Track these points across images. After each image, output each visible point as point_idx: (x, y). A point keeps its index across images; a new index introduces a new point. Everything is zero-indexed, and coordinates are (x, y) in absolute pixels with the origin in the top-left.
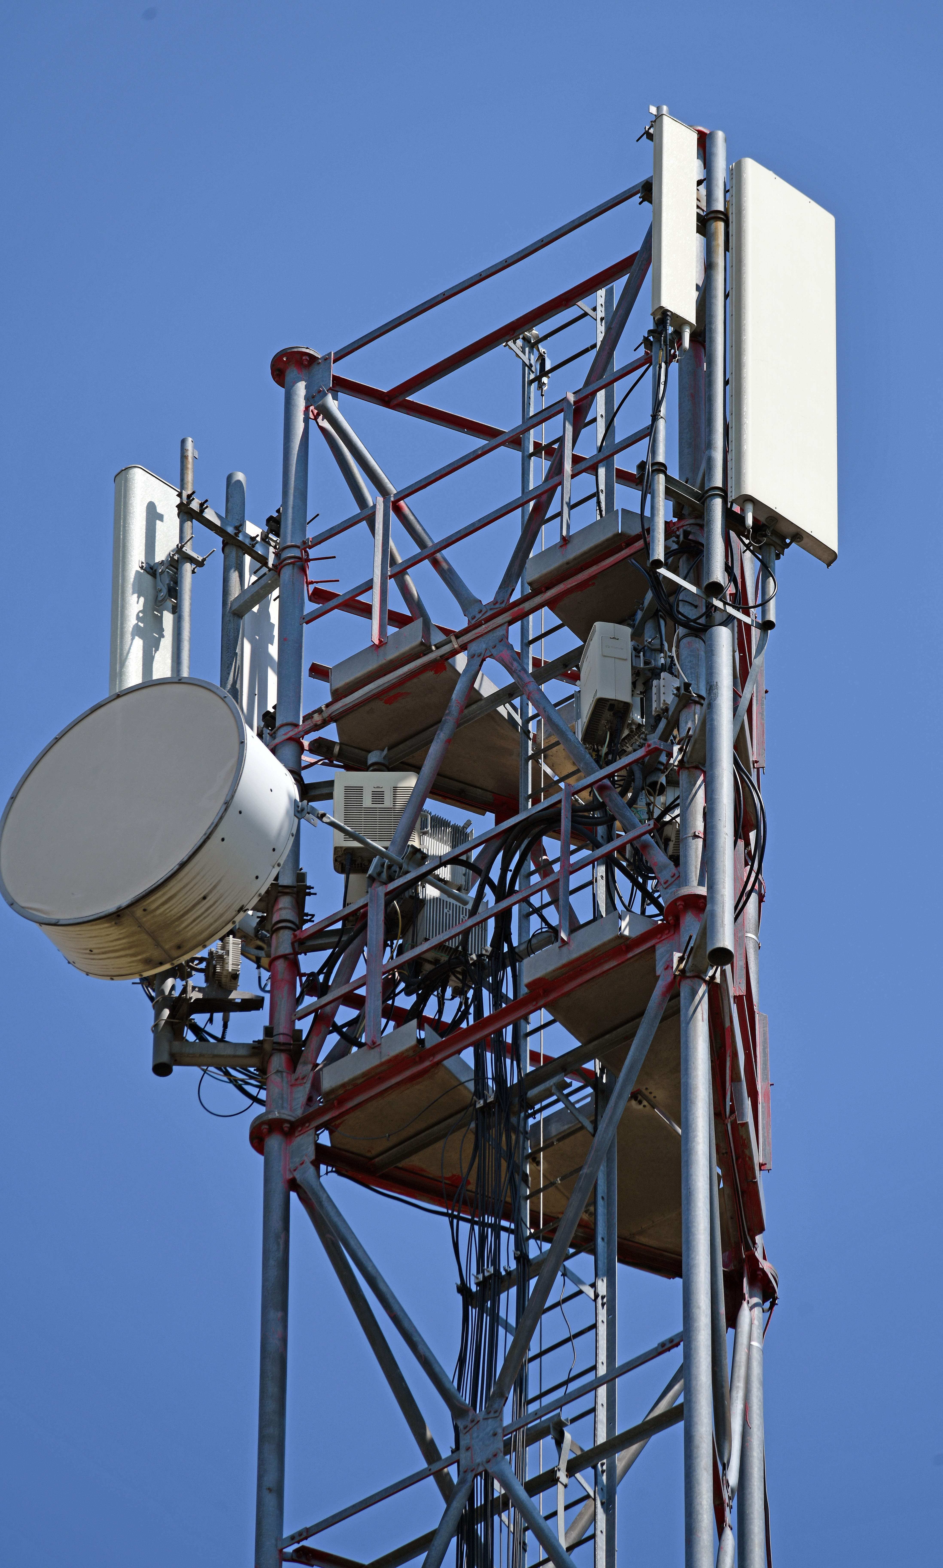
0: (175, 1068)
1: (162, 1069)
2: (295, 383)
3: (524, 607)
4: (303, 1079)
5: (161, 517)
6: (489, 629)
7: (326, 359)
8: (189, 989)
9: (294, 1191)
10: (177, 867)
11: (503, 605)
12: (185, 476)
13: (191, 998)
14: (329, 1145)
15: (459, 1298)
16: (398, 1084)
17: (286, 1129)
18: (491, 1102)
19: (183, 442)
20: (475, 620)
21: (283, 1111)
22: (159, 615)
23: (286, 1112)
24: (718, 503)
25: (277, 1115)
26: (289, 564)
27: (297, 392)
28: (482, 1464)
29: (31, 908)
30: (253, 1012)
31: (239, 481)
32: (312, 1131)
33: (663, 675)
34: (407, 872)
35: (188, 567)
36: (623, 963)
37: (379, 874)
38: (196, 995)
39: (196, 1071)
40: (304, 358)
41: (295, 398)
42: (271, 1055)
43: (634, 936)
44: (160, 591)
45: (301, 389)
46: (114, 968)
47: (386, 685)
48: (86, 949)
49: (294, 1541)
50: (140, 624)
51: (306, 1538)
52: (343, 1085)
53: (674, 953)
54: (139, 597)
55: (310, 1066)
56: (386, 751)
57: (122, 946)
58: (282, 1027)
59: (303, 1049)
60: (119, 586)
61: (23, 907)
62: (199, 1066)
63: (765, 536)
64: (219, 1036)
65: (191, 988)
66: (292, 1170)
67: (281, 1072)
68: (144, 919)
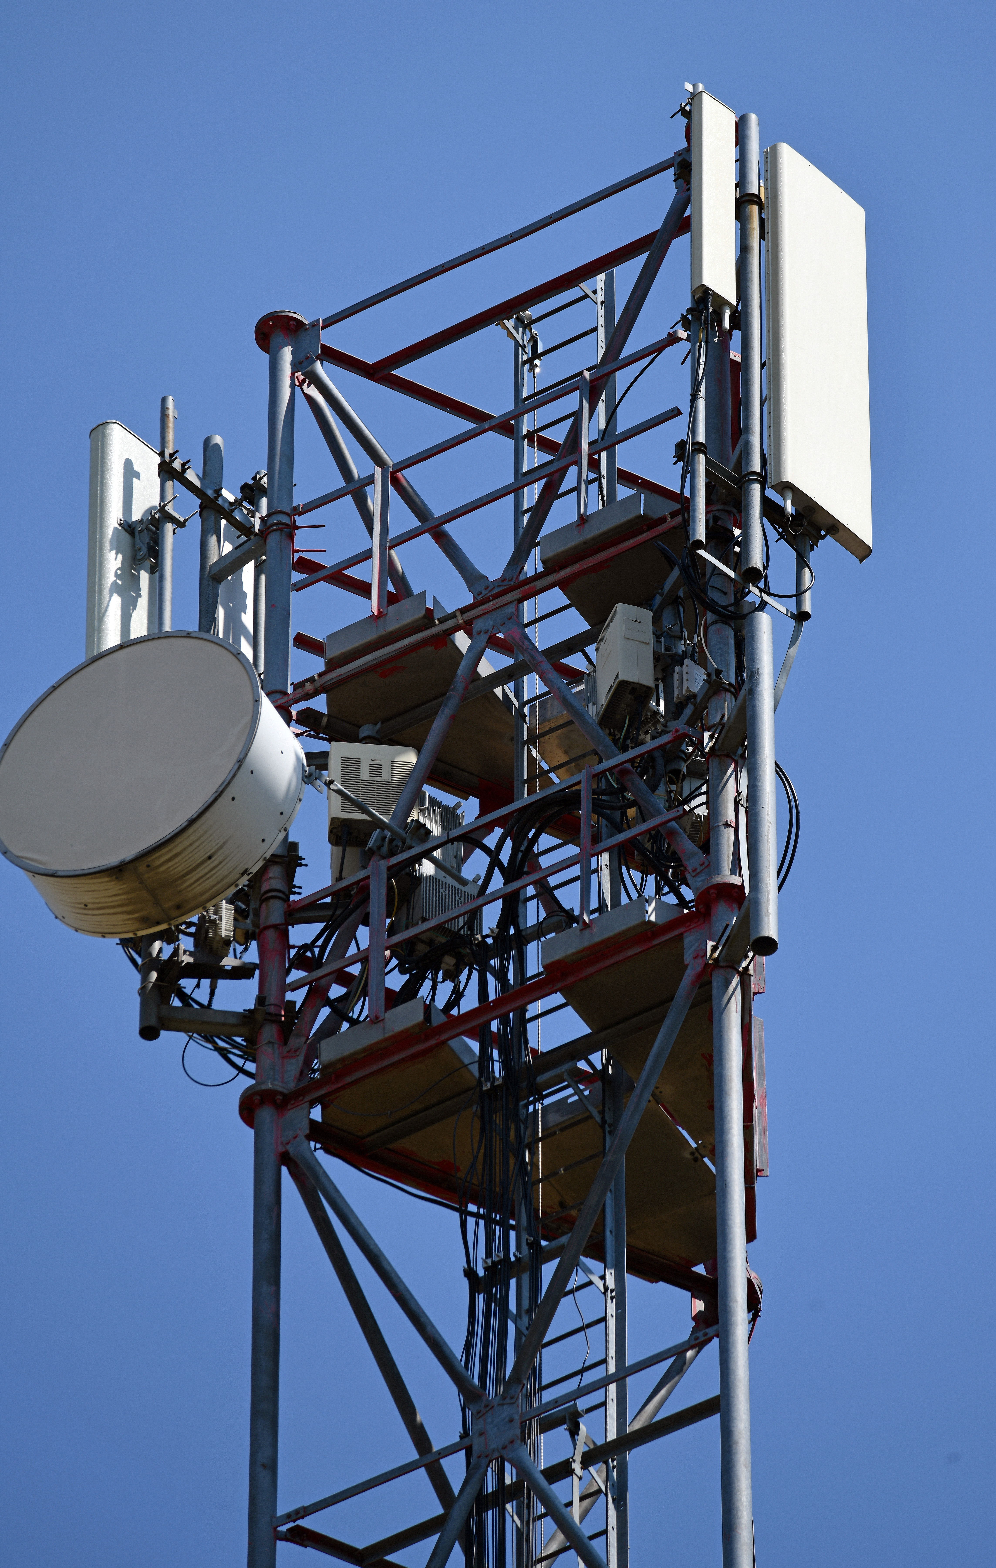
0: (162, 1032)
1: (149, 1033)
2: (281, 347)
3: (535, 586)
4: (296, 1051)
5: (137, 475)
6: (497, 606)
7: (315, 325)
8: (181, 952)
9: (285, 1165)
10: (186, 823)
11: (512, 583)
12: (167, 435)
13: (182, 962)
14: (320, 1120)
15: (466, 1282)
16: (400, 1062)
17: (279, 1101)
18: (498, 1085)
19: (164, 400)
20: (481, 596)
21: (276, 1083)
22: (136, 574)
23: (280, 1084)
24: (756, 488)
25: (270, 1086)
26: (277, 530)
27: (284, 357)
28: (498, 1450)
29: (26, 858)
30: (243, 981)
31: (217, 445)
32: (306, 1105)
33: (686, 661)
34: (410, 847)
35: (169, 527)
36: (647, 949)
37: (380, 848)
38: (187, 959)
39: (182, 1037)
40: (291, 323)
41: (282, 362)
42: (262, 1026)
43: (660, 922)
44: (140, 549)
45: (287, 354)
46: (107, 925)
47: (384, 658)
48: (81, 903)
49: (290, 1520)
50: (118, 581)
51: (303, 1518)
52: (343, 1060)
53: (708, 941)
54: (117, 554)
55: (303, 1039)
56: (379, 726)
57: (120, 902)
58: (272, 999)
59: (296, 1021)
60: (96, 542)
61: (18, 857)
62: (186, 1032)
63: (802, 525)
64: (206, 1003)
65: (182, 952)
66: (284, 1143)
67: (273, 1043)
68: (147, 876)
